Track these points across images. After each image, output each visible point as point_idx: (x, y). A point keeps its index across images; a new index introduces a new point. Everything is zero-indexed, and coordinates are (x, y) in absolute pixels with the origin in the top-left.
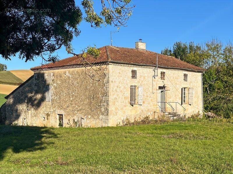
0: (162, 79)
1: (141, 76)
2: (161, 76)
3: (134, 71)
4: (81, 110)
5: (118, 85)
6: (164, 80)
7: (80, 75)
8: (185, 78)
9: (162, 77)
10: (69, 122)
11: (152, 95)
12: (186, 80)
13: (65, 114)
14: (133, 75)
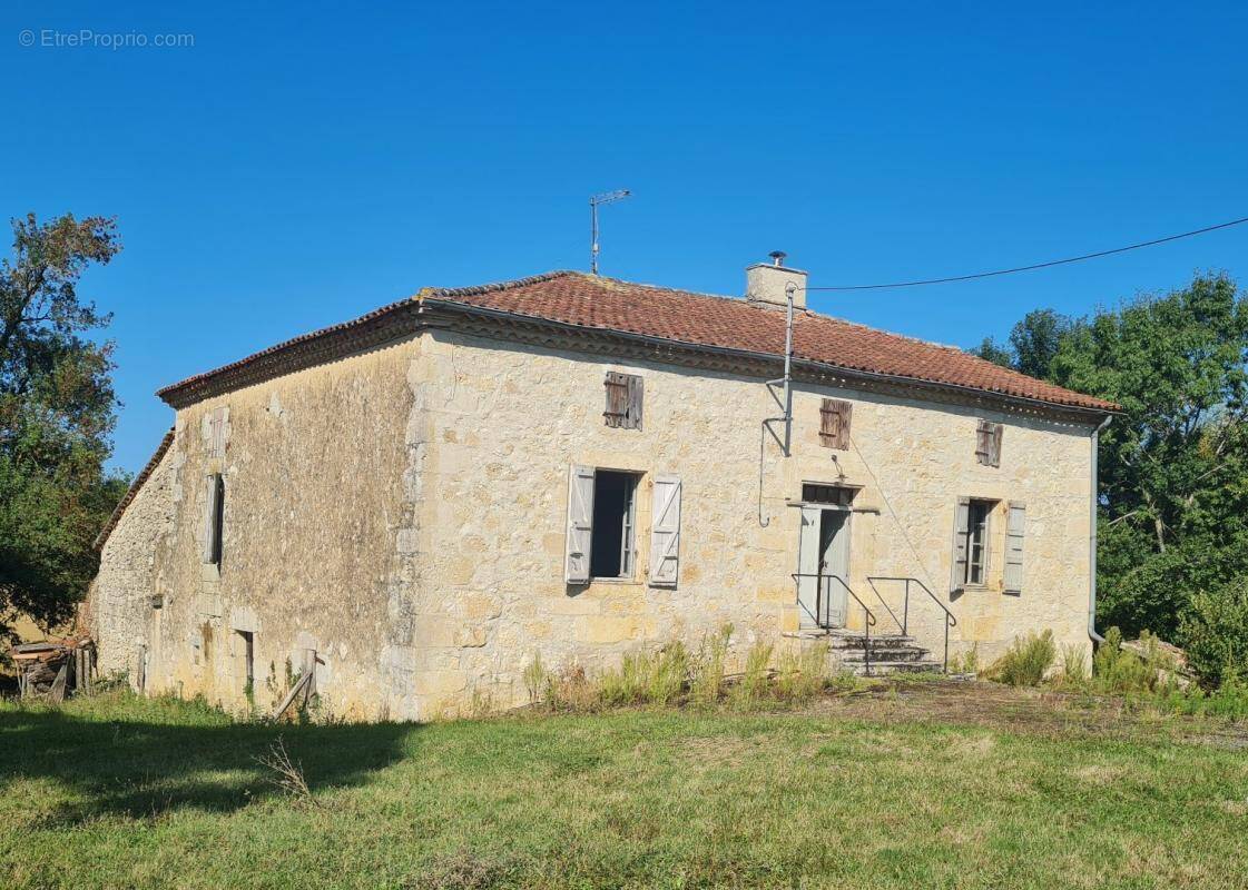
0: (826, 444)
1: (676, 418)
2: (825, 423)
3: (623, 382)
4: (314, 608)
5: (498, 460)
6: (844, 447)
7: (316, 408)
8: (985, 444)
9: (832, 430)
10: (272, 677)
11: (754, 535)
12: (992, 455)
13: (260, 630)
14: (615, 405)
